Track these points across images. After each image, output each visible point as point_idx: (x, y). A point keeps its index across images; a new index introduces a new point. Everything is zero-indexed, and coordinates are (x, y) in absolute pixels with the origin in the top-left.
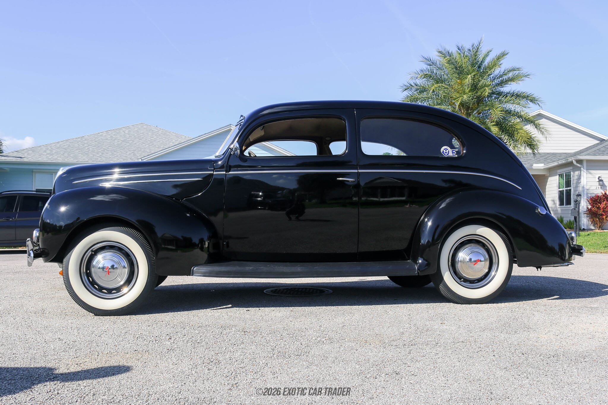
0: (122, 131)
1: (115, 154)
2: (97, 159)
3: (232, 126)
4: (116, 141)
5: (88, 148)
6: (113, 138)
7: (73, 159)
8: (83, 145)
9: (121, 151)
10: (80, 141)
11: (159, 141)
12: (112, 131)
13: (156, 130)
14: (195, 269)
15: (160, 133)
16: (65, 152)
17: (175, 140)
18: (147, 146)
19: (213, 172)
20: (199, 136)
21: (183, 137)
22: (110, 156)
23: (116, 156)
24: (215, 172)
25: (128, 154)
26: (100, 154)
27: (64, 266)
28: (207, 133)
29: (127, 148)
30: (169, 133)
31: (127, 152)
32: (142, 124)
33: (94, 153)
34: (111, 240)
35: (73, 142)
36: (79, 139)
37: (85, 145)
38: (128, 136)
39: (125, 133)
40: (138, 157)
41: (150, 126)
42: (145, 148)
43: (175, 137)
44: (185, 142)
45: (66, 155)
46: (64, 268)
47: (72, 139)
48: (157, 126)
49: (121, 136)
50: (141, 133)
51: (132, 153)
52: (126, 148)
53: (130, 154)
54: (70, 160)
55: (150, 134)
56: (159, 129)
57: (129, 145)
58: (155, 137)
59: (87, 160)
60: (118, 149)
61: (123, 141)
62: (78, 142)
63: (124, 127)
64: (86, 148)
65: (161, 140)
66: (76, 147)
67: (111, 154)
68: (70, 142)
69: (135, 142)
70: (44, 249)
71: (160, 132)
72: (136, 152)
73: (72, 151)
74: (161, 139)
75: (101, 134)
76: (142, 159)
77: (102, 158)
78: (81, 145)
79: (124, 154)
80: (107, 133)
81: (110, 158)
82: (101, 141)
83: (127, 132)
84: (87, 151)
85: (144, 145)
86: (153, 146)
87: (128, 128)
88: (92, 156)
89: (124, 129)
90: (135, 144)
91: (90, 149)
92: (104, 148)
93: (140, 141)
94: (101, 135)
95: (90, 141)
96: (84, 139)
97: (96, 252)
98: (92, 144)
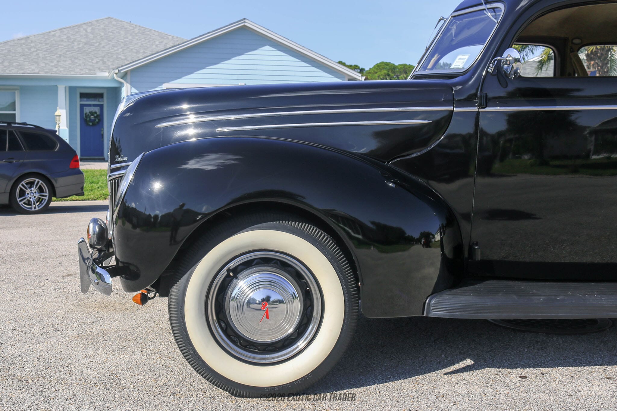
0: (82, 29)
1: (77, 63)
2: (52, 69)
3: (246, 21)
4: (76, 44)
5: (37, 54)
6: (71, 39)
7: (16, 70)
8: (29, 49)
9: (84, 57)
10: (24, 44)
11: (136, 44)
12: (68, 29)
13: (131, 28)
14: (433, 302)
15: (137, 32)
16: (4, 60)
17: (160, 42)
18: (121, 50)
19: (454, 108)
20: (200, 36)
21: (170, 37)
22: (70, 65)
23: (77, 64)
24: (457, 107)
25: (94, 61)
26: (55, 62)
27: (173, 301)
28: (211, 31)
29: (93, 53)
30: (148, 31)
31: (93, 60)
32: (110, 19)
33: (47, 62)
34: (268, 248)
35: (14, 46)
36: (23, 41)
37: (33, 50)
38: (91, 36)
39: (86, 31)
40: (109, 66)
41: (121, 21)
42: (117, 53)
43: (159, 37)
44: (179, 45)
45: (6, 63)
46: (174, 305)
47: (12, 41)
48: (130, 22)
49: (81, 36)
50: (109, 32)
51: (101, 60)
52: (91, 53)
53: (97, 62)
54: (13, 71)
55: (122, 32)
56: (134, 26)
57: (94, 49)
58: (130, 37)
59: (37, 71)
60: (79, 55)
61: (86, 44)
62: (21, 46)
63: (85, 24)
64: (35, 54)
65: (139, 42)
66: (20, 53)
67: (70, 62)
68: (11, 46)
69: (102, 45)
70: (126, 265)
71: (136, 30)
72: (105, 60)
73: (14, 58)
74: (140, 40)
75: (53, 33)
76: (120, 69)
77: (59, 68)
78: (26, 50)
79: (90, 62)
80: (61, 32)
81: (70, 67)
82: (55, 43)
83: (89, 30)
84: (36, 57)
85: (116, 49)
86: (128, 50)
87: (89, 24)
88: (43, 65)
89: (85, 27)
90: (104, 47)
91: (41, 55)
92: (59, 53)
93: (110, 43)
94: (53, 35)
95: (38, 44)
96: (29, 41)
97: (236, 272)
98: (42, 47)
